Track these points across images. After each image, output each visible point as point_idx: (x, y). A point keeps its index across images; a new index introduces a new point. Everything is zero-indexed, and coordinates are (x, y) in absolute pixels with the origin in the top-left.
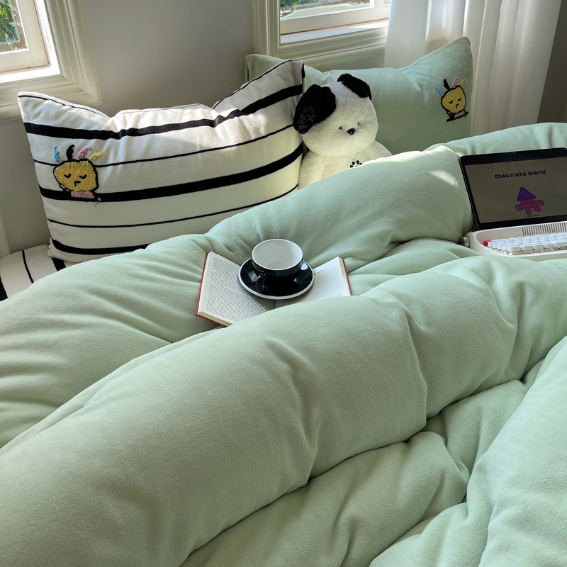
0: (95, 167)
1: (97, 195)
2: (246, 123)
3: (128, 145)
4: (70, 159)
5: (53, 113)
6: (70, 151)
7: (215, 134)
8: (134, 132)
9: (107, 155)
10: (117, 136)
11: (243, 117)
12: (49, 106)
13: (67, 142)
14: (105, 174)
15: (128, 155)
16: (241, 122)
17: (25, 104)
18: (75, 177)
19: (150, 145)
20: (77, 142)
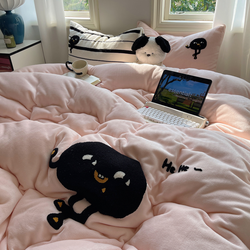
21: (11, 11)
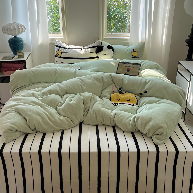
0: (61, 52)
1: (61, 57)
2: (87, 50)
3: (67, 50)
4: (59, 51)
5: (59, 43)
6: (59, 50)
7: (81, 51)
8: (69, 48)
9: (64, 51)
10: (66, 48)
11: (87, 49)
12: (59, 42)
13: (59, 48)
14: (62, 54)
15: (66, 51)
16: (86, 50)
17: (56, 42)
18: (58, 54)
19: (70, 51)
20: (60, 48)
21: (17, 36)
